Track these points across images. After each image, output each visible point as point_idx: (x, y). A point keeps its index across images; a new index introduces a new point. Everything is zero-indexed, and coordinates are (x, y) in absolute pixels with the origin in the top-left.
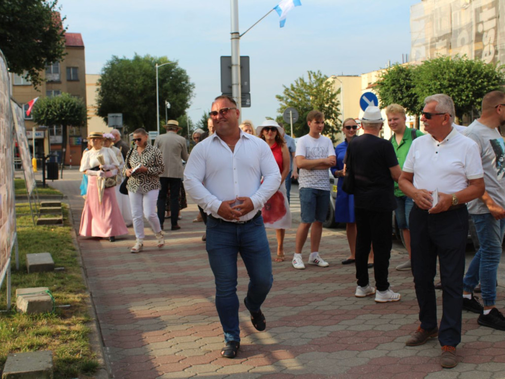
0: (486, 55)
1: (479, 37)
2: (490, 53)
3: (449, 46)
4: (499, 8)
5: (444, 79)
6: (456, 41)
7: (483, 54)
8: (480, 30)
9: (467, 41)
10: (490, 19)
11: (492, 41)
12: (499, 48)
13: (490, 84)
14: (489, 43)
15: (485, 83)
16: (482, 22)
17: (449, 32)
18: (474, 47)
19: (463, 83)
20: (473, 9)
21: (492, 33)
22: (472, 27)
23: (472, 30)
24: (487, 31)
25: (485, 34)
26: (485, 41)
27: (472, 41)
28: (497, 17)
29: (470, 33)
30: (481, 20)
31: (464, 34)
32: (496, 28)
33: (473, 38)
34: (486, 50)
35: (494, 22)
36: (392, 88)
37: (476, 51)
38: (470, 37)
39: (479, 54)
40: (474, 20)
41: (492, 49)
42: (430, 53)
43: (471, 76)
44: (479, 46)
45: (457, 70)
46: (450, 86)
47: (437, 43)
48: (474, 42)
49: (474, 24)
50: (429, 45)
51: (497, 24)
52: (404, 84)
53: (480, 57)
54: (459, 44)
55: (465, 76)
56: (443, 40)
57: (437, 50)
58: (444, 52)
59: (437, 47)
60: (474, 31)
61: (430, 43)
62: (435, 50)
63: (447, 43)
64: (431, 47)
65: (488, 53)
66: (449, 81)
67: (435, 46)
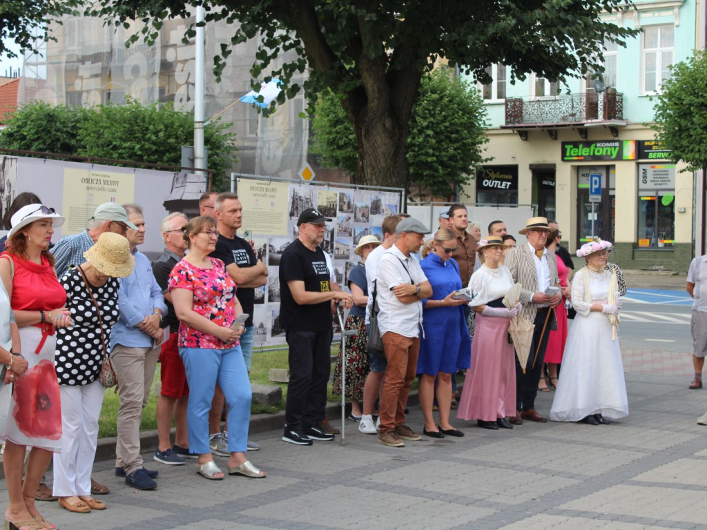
0: (181, 100)
1: (168, 68)
2: (189, 99)
3: (106, 74)
6: (121, 67)
7: (177, 98)
8: (170, 58)
9: (144, 71)
14: (188, 83)
16: (175, 46)
17: (106, 50)
18: (157, 83)
22: (155, 50)
23: (155, 55)
24: (184, 62)
25: (179, 67)
26: (180, 77)
27: (155, 73)
29: (150, 59)
30: (172, 41)
31: (138, 60)
33: (157, 69)
34: (181, 93)
37: (161, 91)
38: (150, 65)
39: (167, 96)
40: (158, 41)
42: (66, 81)
47: (81, 66)
48: (158, 75)
49: (159, 45)
50: (63, 65)
53: (171, 98)
54: (128, 75)
56: (93, 62)
57: (82, 78)
58: (96, 84)
59: (81, 73)
60: (158, 58)
61: (67, 62)
62: (77, 77)
63: (103, 68)
64: (67, 71)
65: (185, 98)
66: (154, 143)
67: (77, 70)
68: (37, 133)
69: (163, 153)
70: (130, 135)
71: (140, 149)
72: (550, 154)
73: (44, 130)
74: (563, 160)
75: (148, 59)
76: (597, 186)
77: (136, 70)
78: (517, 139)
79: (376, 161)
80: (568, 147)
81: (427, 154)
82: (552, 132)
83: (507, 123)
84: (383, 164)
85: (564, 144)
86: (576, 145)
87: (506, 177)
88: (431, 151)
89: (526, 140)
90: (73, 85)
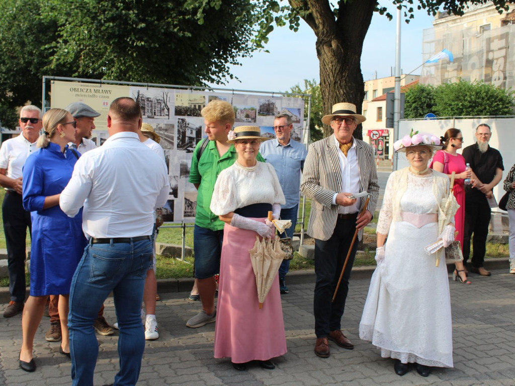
0: (495, 80)
1: (489, 63)
2: (499, 79)
3: (460, 69)
4: (510, 39)
5: (465, 100)
6: (466, 65)
7: (493, 79)
8: (490, 57)
9: (477, 66)
10: (500, 49)
11: (502, 68)
12: (507, 75)
13: (504, 106)
14: (499, 70)
15: (501, 106)
16: (492, 51)
17: (460, 56)
18: (484, 71)
19: (481, 105)
20: (485, 39)
21: (501, 61)
22: (483, 54)
23: (482, 57)
24: (497, 59)
25: (495, 62)
26: (495, 67)
27: (483, 67)
28: (507, 47)
29: (480, 59)
30: (492, 49)
31: (474, 60)
32: (505, 57)
33: (484, 64)
34: (495, 75)
35: (503, 52)
36: (414, 105)
37: (486, 76)
38: (481, 62)
39: (488, 78)
40: (485, 49)
41: (502, 76)
42: (441, 74)
43: (488, 99)
44: (489, 71)
45: (477, 93)
46: (470, 107)
47: (448, 65)
48: (484, 67)
49: (485, 51)
50: (440, 66)
51: (506, 54)
52: (425, 102)
53: (490, 80)
54: (470, 68)
55: (483, 99)
56: (454, 63)
57: (448, 71)
58: (455, 74)
59: (448, 69)
60: (485, 58)
61: (442, 64)
62: (446, 71)
63: (458, 66)
64: (442, 68)
65: (497, 79)
66: (469, 102)
67: (446, 68)
68: (415, 98)
69: (474, 107)
70: (457, 98)
71: (462, 105)
73: (418, 98)
75: (479, 59)
77: (473, 66)
90: (444, 75)
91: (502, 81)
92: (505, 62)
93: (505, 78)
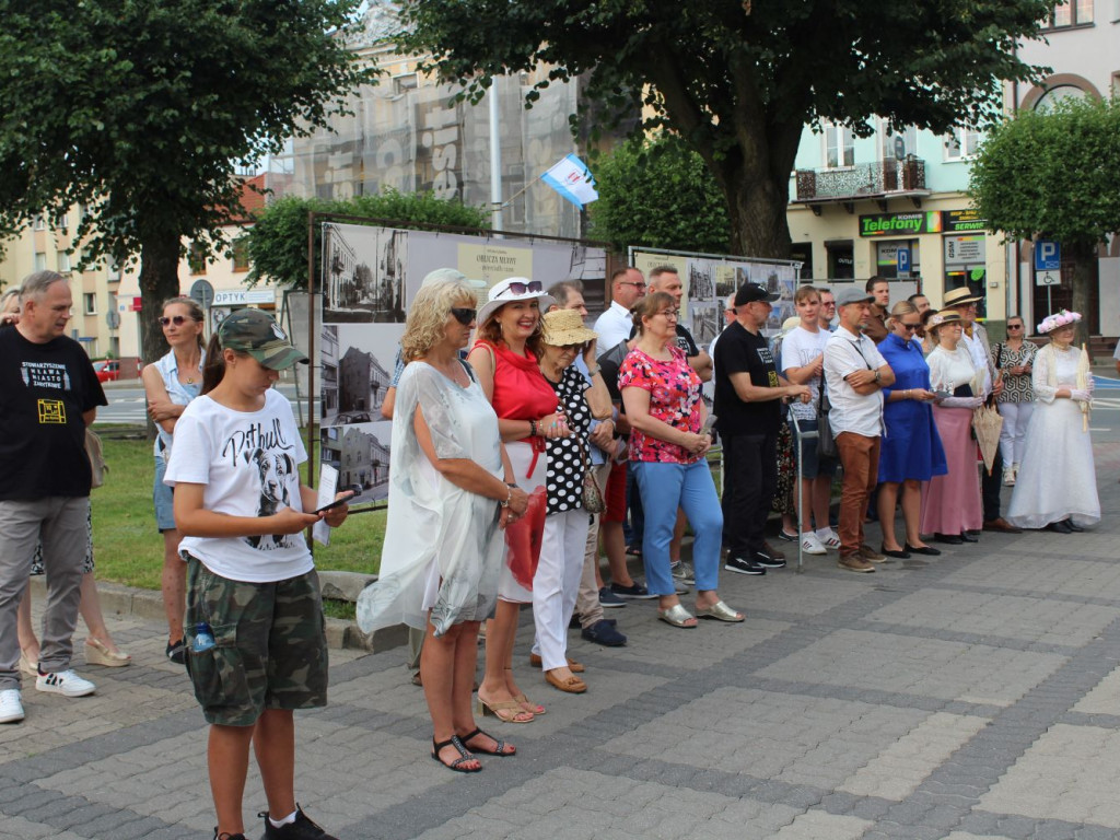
0: (440, 188)
1: (423, 154)
2: (448, 186)
3: (358, 164)
4: (466, 109)
6: (373, 157)
7: (435, 186)
8: (426, 143)
9: (398, 159)
10: (446, 127)
11: (451, 165)
12: (465, 178)
14: (446, 169)
16: (430, 130)
17: (357, 138)
18: (413, 171)
20: (410, 104)
21: (451, 151)
22: (408, 135)
23: (409, 141)
24: (441, 147)
25: (437, 152)
26: (438, 163)
27: (410, 161)
28: (460, 125)
29: (404, 145)
30: (427, 125)
31: (391, 146)
32: (458, 143)
33: (413, 156)
34: (440, 179)
35: (453, 134)
37: (419, 179)
38: (406, 152)
39: (424, 184)
40: (412, 123)
41: (453, 181)
42: (315, 173)
47: (330, 157)
48: (414, 162)
49: (413, 130)
50: (312, 157)
51: (459, 136)
53: (429, 187)
54: (381, 164)
56: (343, 152)
57: (332, 169)
58: (347, 175)
59: (330, 165)
60: (413, 144)
61: (316, 153)
62: (327, 168)
63: (355, 158)
64: (317, 163)
65: (444, 186)
67: (327, 161)
68: (290, 229)
72: (848, 230)
73: (296, 226)
74: (861, 235)
75: (402, 145)
76: (905, 262)
77: (389, 158)
78: (810, 215)
79: (755, 231)
80: (866, 221)
81: (718, 234)
82: (847, 206)
83: (799, 197)
84: (764, 235)
85: (861, 218)
86: (874, 218)
87: (799, 256)
88: (722, 230)
89: (819, 215)
90: (323, 177)
91: (453, 189)
92: (459, 153)
93: (460, 185)
